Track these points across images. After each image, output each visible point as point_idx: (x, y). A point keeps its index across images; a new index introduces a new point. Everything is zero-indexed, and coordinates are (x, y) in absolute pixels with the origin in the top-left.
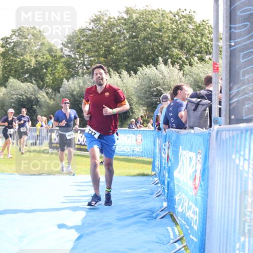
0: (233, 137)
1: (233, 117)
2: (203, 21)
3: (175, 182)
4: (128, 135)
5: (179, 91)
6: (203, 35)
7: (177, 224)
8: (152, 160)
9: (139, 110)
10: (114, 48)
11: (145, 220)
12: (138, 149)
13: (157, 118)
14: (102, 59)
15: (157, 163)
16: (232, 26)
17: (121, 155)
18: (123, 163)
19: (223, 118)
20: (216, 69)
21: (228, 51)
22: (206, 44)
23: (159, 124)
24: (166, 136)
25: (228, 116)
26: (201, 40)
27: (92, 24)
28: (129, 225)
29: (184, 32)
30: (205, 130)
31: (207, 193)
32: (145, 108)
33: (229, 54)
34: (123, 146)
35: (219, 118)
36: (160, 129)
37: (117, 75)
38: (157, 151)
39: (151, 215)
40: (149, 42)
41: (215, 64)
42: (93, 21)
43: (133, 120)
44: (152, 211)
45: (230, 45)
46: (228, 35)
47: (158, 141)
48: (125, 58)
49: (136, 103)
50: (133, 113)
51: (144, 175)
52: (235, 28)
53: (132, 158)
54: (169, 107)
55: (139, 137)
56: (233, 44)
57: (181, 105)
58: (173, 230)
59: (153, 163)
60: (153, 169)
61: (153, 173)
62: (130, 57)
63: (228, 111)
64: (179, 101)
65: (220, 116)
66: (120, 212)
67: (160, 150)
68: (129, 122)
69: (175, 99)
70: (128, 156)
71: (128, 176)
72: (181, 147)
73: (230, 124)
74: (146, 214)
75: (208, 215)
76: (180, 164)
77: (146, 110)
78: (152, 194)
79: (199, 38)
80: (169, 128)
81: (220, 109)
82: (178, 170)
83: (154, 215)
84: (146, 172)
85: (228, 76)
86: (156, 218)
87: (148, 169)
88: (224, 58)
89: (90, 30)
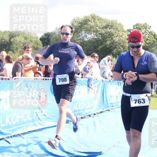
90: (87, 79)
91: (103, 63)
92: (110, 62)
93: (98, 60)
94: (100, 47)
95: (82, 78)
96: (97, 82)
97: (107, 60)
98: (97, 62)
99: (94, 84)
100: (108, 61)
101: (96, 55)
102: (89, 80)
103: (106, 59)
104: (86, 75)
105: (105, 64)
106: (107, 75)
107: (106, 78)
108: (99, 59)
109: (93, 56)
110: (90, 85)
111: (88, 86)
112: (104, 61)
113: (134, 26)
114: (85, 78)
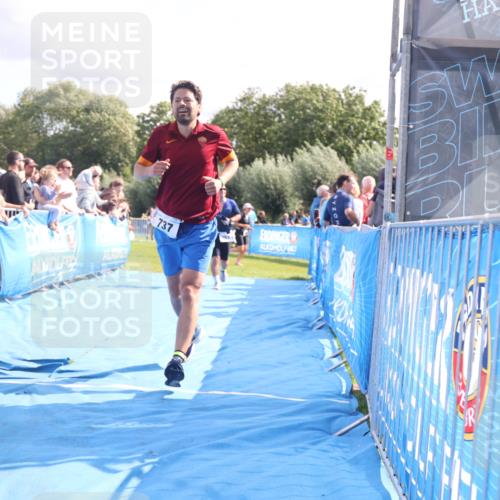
0: (410, 234)
1: (408, 213)
2: (376, 103)
3: (335, 287)
4: (281, 232)
5: (345, 183)
6: (372, 119)
7: (335, 336)
8: (308, 262)
9: (294, 204)
10: (266, 131)
11: (299, 330)
12: (292, 249)
13: (316, 214)
14: (253, 143)
15: (314, 266)
16: (412, 105)
17: (272, 255)
18: (274, 264)
19: (397, 214)
20: (390, 156)
21: (406, 134)
22: (374, 129)
23: (318, 220)
24: (326, 234)
25: (403, 211)
26: (370, 124)
27: (239, 104)
28: (280, 335)
29: (353, 116)
30: (374, 228)
31: (375, 302)
32: (301, 201)
33: (406, 138)
34: (275, 245)
35: (392, 214)
36: (319, 226)
37: (273, 159)
38: (315, 251)
39: (307, 326)
40: (308, 124)
41: (388, 150)
42: (241, 101)
43: (287, 215)
44: (307, 320)
45: (408, 129)
46: (406, 116)
47: (316, 241)
48: (280, 143)
49: (291, 195)
50: (287, 206)
51: (298, 279)
52: (414, 108)
53: (284, 258)
54: (332, 200)
55: (294, 235)
56: (411, 127)
57: (347, 200)
58: (332, 343)
59: (309, 266)
60: (310, 273)
61: (310, 277)
62: (287, 142)
63: (403, 205)
64: (344, 194)
65: (393, 211)
66: (270, 320)
67: (319, 250)
68: (282, 218)
69: (339, 190)
70: (281, 256)
71: (280, 279)
72: (343, 248)
73: (404, 220)
74: (300, 324)
75: (375, 326)
76: (343, 266)
77: (302, 204)
78: (307, 300)
79: (367, 123)
80: (331, 224)
81: (393, 203)
82: (339, 273)
83: (310, 325)
84: (301, 275)
85: (404, 164)
86: (312, 328)
87: (303, 272)
88: (400, 143)
89: (238, 110)
90: (47, 212)
91: (84, 179)
92: (97, 179)
93: (71, 174)
94: (79, 148)
95: (36, 208)
96: (67, 218)
97: (91, 176)
98: (71, 178)
99: (61, 221)
100: (94, 176)
101: (68, 164)
102: (52, 213)
103: (89, 172)
104: (43, 204)
105: (87, 182)
106: (88, 204)
107: (87, 211)
108: (74, 172)
109: (61, 167)
110: (54, 225)
111: (49, 226)
112: (86, 176)
113: (152, 107)
114: (43, 209)
